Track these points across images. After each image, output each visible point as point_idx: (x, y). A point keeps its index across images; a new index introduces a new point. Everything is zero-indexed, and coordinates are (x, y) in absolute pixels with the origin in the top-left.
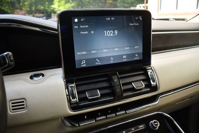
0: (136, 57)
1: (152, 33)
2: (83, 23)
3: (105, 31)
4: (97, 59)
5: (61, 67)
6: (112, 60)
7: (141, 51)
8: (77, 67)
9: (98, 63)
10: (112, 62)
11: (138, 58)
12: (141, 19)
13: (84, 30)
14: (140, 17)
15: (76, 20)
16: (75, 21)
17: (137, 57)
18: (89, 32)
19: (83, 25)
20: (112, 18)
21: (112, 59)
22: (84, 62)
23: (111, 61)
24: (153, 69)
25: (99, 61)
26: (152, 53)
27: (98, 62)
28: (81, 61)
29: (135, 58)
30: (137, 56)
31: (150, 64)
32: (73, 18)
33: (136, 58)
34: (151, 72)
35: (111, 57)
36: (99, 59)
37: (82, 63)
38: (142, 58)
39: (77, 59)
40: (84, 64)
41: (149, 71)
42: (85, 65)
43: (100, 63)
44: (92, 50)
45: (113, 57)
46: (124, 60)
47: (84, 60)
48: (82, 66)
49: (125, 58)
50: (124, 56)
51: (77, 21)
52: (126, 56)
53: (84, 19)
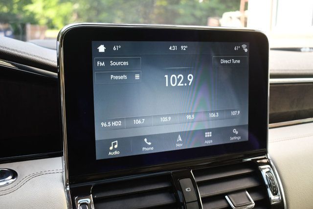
0: (235, 135)
1: (270, 81)
2: (117, 56)
3: (166, 76)
4: (146, 140)
5: (60, 155)
6: (180, 142)
7: (246, 122)
8: (98, 158)
9: (148, 148)
10: (179, 146)
11: (239, 138)
12: (246, 50)
13: (119, 71)
14: (244, 46)
15: (102, 49)
16: (100, 51)
17: (237, 136)
18: (131, 75)
19: (117, 61)
20: (182, 47)
21: (180, 139)
22: (115, 144)
23: (177, 143)
24: (272, 163)
25: (150, 144)
26: (269, 125)
27: (147, 146)
28: (108, 142)
29: (232, 139)
30: (237, 133)
31: (266, 153)
32: (93, 43)
33: (235, 138)
34: (268, 170)
35: (177, 134)
36: (150, 138)
37: (111, 148)
38: (247, 139)
39: (98, 137)
40: (114, 150)
41: (265, 169)
42: (116, 153)
43: (152, 148)
44: (136, 118)
45: (183, 134)
46: (209, 143)
47: (117, 141)
48: (110, 153)
49: (209, 138)
50: (206, 133)
51: (104, 51)
52: (211, 133)
53: (120, 47)
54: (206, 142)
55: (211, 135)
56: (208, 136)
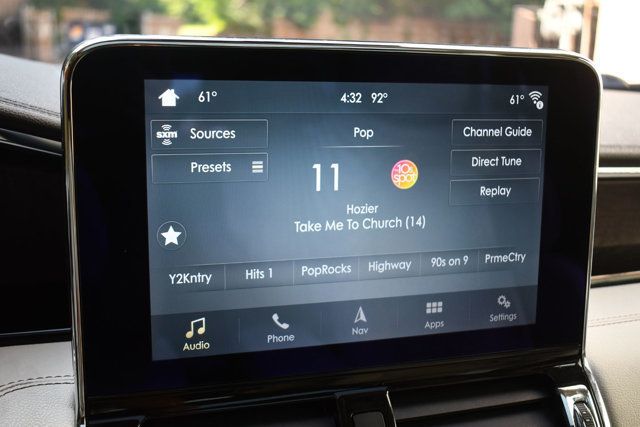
0: (502, 310)
2: (209, 116)
4: (275, 317)
6: (361, 324)
7: (533, 279)
8: (161, 351)
9: (282, 336)
10: (359, 334)
11: (512, 318)
12: (540, 105)
13: (212, 151)
14: (535, 95)
15: (169, 98)
17: (508, 311)
18: (242, 162)
19: (207, 127)
20: (374, 96)
21: (363, 318)
22: (198, 325)
23: (355, 326)
24: (593, 380)
25: (285, 326)
27: (280, 332)
28: (182, 321)
29: (494, 319)
30: (507, 304)
31: (580, 356)
32: (149, 83)
33: (502, 317)
34: (579, 396)
35: (353, 305)
36: (286, 313)
37: (190, 335)
38: (533, 321)
39: (157, 308)
40: (197, 338)
41: (572, 393)
42: (202, 345)
43: (291, 338)
44: (251, 266)
45: (369, 305)
46: (433, 327)
47: (203, 319)
48: (186, 347)
49: (434, 317)
50: (429, 305)
52: (440, 304)
53: (215, 94)
54: (427, 325)
55: (440, 310)
56: (434, 311)
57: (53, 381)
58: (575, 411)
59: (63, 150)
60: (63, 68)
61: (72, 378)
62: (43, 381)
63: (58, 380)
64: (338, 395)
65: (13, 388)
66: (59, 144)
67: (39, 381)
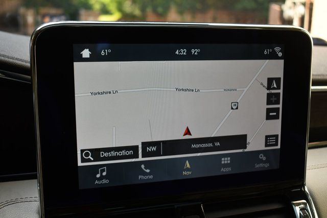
0: (262, 161)
4: (143, 166)
6: (188, 170)
8: (82, 186)
9: (147, 177)
10: (187, 174)
11: (267, 165)
12: (280, 54)
14: (277, 49)
15: (86, 53)
16: (83, 57)
17: (265, 162)
20: (193, 52)
22: (103, 171)
23: (184, 170)
24: (310, 197)
25: (148, 171)
27: (146, 174)
29: (257, 166)
30: (264, 159)
31: (303, 185)
32: (75, 46)
33: (261, 165)
35: (185, 159)
37: (98, 176)
38: (277, 167)
39: (81, 162)
40: (102, 177)
41: (298, 204)
42: (105, 181)
43: (151, 177)
46: (226, 171)
47: (105, 168)
48: (97, 182)
49: (226, 166)
50: (223, 159)
51: (89, 57)
52: (229, 159)
53: (110, 51)
54: (222, 169)
55: (229, 162)
56: (226, 162)
57: (28, 200)
58: (300, 214)
59: (31, 80)
60: (31, 38)
61: (38, 199)
62: (23, 200)
63: (31, 199)
64: (176, 207)
65: (8, 203)
66: (30, 77)
67: (21, 200)
